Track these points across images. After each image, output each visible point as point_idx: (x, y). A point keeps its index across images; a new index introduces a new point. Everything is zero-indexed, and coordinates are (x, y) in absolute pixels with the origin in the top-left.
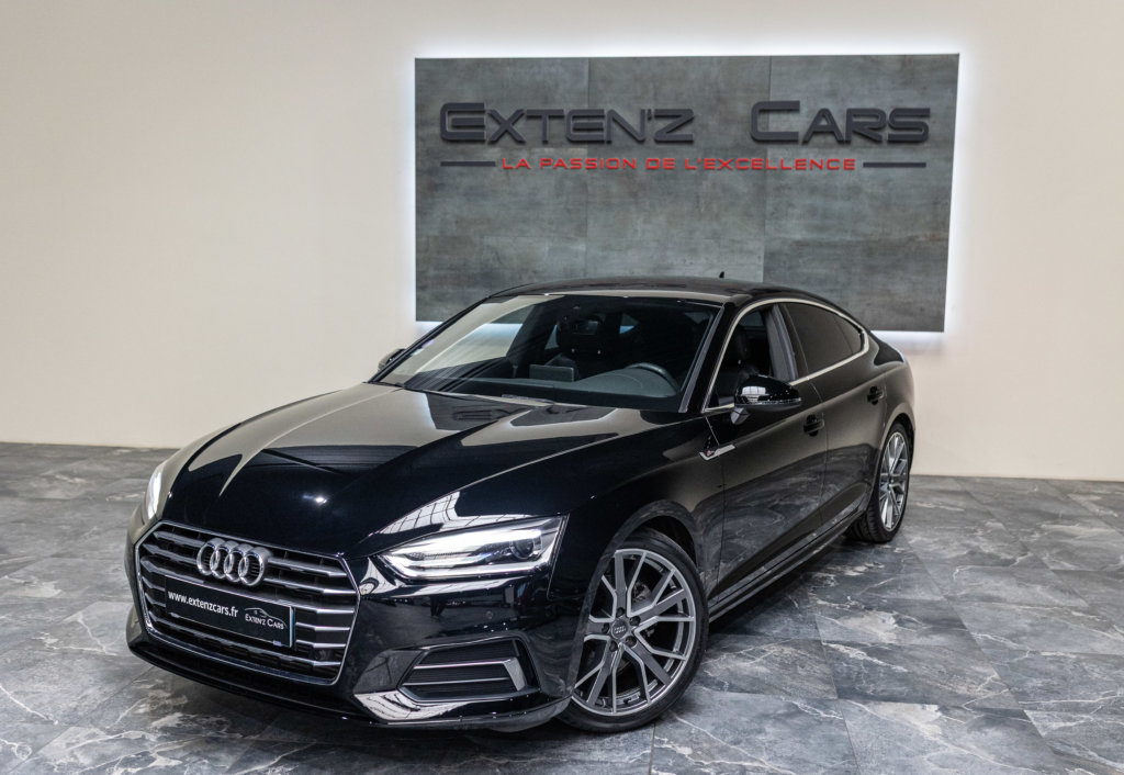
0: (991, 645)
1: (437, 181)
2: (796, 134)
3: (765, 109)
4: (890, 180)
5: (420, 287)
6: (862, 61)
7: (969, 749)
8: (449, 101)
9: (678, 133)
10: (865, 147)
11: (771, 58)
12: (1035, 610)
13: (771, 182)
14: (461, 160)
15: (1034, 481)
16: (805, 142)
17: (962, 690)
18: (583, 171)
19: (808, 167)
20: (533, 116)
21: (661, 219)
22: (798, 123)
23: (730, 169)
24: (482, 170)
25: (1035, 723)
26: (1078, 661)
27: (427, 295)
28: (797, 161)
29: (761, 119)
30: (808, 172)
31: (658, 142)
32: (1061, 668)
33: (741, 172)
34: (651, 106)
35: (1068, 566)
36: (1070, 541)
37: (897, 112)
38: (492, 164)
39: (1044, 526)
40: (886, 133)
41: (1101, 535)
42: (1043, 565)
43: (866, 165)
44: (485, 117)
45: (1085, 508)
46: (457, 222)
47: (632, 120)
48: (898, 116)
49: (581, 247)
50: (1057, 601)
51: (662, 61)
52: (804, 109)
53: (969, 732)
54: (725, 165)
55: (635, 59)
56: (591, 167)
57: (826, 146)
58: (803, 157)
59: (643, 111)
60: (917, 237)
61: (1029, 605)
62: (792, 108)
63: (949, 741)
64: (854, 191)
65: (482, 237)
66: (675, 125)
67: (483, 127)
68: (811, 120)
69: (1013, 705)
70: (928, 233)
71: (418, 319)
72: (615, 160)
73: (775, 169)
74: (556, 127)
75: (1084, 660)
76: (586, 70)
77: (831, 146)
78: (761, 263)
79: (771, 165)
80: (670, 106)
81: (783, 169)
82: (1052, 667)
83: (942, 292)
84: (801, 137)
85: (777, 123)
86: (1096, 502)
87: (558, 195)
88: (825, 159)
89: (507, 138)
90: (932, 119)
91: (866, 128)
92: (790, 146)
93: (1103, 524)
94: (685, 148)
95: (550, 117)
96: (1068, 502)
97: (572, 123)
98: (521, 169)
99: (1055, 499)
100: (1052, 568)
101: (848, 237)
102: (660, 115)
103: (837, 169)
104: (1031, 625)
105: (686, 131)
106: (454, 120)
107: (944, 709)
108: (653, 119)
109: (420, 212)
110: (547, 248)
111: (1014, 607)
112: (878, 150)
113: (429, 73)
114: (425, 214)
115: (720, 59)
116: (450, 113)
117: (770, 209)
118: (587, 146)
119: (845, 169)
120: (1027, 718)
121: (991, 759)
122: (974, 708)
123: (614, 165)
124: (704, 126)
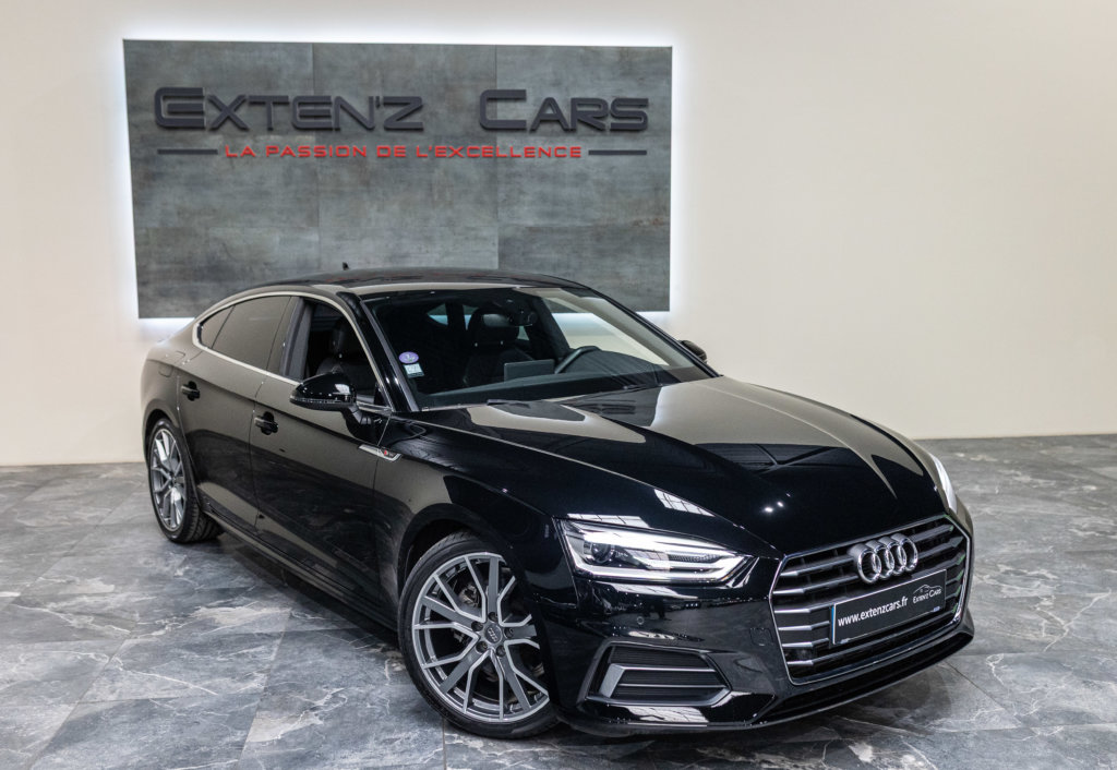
1: (153, 169)
2: (524, 122)
3: (493, 97)
4: (613, 168)
5: (142, 282)
6: (582, 51)
8: (162, 86)
9: (408, 120)
10: (590, 135)
11: (496, 46)
13: (502, 169)
14: (180, 147)
16: (533, 130)
18: (312, 159)
19: (536, 155)
20: (256, 102)
21: (395, 208)
22: (525, 112)
23: (462, 157)
24: (203, 157)
27: (150, 291)
28: (526, 149)
29: (489, 107)
30: (537, 160)
31: (387, 129)
33: (472, 160)
34: (379, 93)
37: (618, 102)
38: (214, 152)
40: (609, 121)
43: (592, 153)
44: (205, 103)
46: (179, 213)
47: (361, 108)
48: (619, 105)
49: (314, 237)
51: (389, 48)
52: (530, 98)
54: (456, 153)
55: (360, 45)
56: (320, 155)
57: (553, 134)
58: (531, 145)
59: (371, 99)
60: (641, 222)
62: (519, 96)
64: (581, 178)
65: (207, 228)
66: (404, 113)
67: (202, 113)
68: (538, 109)
70: (651, 218)
71: (141, 316)
72: (345, 148)
73: (505, 157)
74: (280, 113)
76: (310, 54)
77: (558, 135)
78: (496, 249)
79: (501, 153)
80: (398, 93)
81: (513, 156)
83: (667, 273)
84: (529, 126)
85: (505, 112)
87: (287, 184)
88: (553, 147)
89: (228, 126)
90: (650, 108)
91: (589, 117)
92: (518, 134)
94: (416, 136)
95: (275, 104)
97: (298, 110)
98: (246, 157)
101: (578, 223)
102: (389, 103)
103: (564, 156)
105: (415, 119)
106: (169, 105)
108: (382, 106)
109: (138, 203)
110: (278, 239)
112: (602, 138)
113: (140, 56)
114: (143, 205)
115: (446, 47)
116: (165, 98)
117: (501, 196)
118: (314, 133)
119: (572, 156)
123: (345, 153)
124: (434, 114)
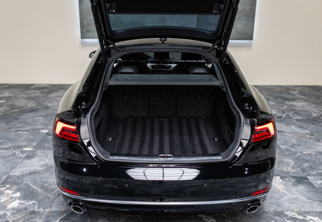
0: (287, 150)
7: (296, 195)
12: (296, 135)
15: (277, 86)
17: (285, 169)
25: (312, 182)
26: (315, 155)
32: (311, 158)
35: (299, 118)
36: (295, 108)
39: (286, 103)
41: (304, 105)
42: (291, 118)
45: (295, 96)
50: (300, 131)
53: (293, 187)
60: (246, 9)
61: (293, 133)
63: (288, 192)
69: (302, 175)
70: (249, 8)
71: (82, 38)
75: (317, 154)
82: (309, 158)
83: (253, 27)
86: (298, 93)
93: (303, 101)
96: (289, 94)
99: (286, 93)
100: (294, 118)
104: (296, 141)
107: (282, 178)
111: (288, 134)
120: (308, 180)
121: (304, 198)
122: (292, 177)
